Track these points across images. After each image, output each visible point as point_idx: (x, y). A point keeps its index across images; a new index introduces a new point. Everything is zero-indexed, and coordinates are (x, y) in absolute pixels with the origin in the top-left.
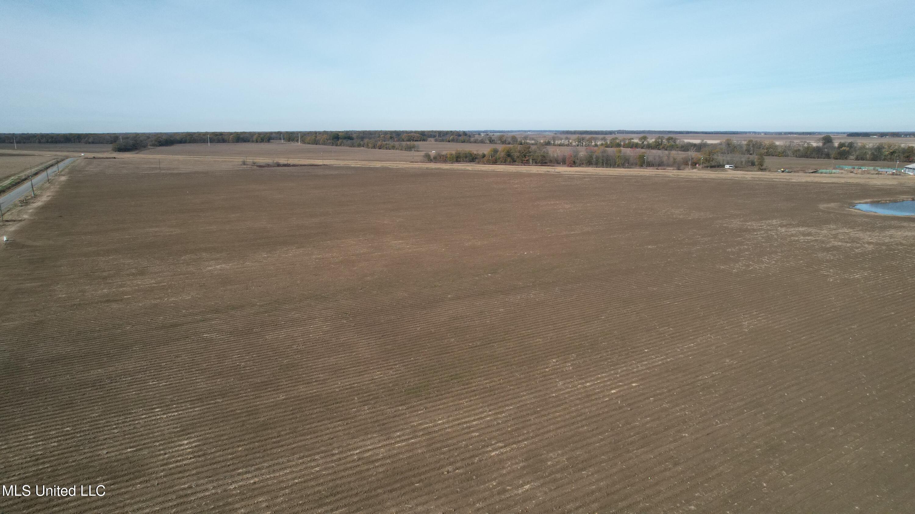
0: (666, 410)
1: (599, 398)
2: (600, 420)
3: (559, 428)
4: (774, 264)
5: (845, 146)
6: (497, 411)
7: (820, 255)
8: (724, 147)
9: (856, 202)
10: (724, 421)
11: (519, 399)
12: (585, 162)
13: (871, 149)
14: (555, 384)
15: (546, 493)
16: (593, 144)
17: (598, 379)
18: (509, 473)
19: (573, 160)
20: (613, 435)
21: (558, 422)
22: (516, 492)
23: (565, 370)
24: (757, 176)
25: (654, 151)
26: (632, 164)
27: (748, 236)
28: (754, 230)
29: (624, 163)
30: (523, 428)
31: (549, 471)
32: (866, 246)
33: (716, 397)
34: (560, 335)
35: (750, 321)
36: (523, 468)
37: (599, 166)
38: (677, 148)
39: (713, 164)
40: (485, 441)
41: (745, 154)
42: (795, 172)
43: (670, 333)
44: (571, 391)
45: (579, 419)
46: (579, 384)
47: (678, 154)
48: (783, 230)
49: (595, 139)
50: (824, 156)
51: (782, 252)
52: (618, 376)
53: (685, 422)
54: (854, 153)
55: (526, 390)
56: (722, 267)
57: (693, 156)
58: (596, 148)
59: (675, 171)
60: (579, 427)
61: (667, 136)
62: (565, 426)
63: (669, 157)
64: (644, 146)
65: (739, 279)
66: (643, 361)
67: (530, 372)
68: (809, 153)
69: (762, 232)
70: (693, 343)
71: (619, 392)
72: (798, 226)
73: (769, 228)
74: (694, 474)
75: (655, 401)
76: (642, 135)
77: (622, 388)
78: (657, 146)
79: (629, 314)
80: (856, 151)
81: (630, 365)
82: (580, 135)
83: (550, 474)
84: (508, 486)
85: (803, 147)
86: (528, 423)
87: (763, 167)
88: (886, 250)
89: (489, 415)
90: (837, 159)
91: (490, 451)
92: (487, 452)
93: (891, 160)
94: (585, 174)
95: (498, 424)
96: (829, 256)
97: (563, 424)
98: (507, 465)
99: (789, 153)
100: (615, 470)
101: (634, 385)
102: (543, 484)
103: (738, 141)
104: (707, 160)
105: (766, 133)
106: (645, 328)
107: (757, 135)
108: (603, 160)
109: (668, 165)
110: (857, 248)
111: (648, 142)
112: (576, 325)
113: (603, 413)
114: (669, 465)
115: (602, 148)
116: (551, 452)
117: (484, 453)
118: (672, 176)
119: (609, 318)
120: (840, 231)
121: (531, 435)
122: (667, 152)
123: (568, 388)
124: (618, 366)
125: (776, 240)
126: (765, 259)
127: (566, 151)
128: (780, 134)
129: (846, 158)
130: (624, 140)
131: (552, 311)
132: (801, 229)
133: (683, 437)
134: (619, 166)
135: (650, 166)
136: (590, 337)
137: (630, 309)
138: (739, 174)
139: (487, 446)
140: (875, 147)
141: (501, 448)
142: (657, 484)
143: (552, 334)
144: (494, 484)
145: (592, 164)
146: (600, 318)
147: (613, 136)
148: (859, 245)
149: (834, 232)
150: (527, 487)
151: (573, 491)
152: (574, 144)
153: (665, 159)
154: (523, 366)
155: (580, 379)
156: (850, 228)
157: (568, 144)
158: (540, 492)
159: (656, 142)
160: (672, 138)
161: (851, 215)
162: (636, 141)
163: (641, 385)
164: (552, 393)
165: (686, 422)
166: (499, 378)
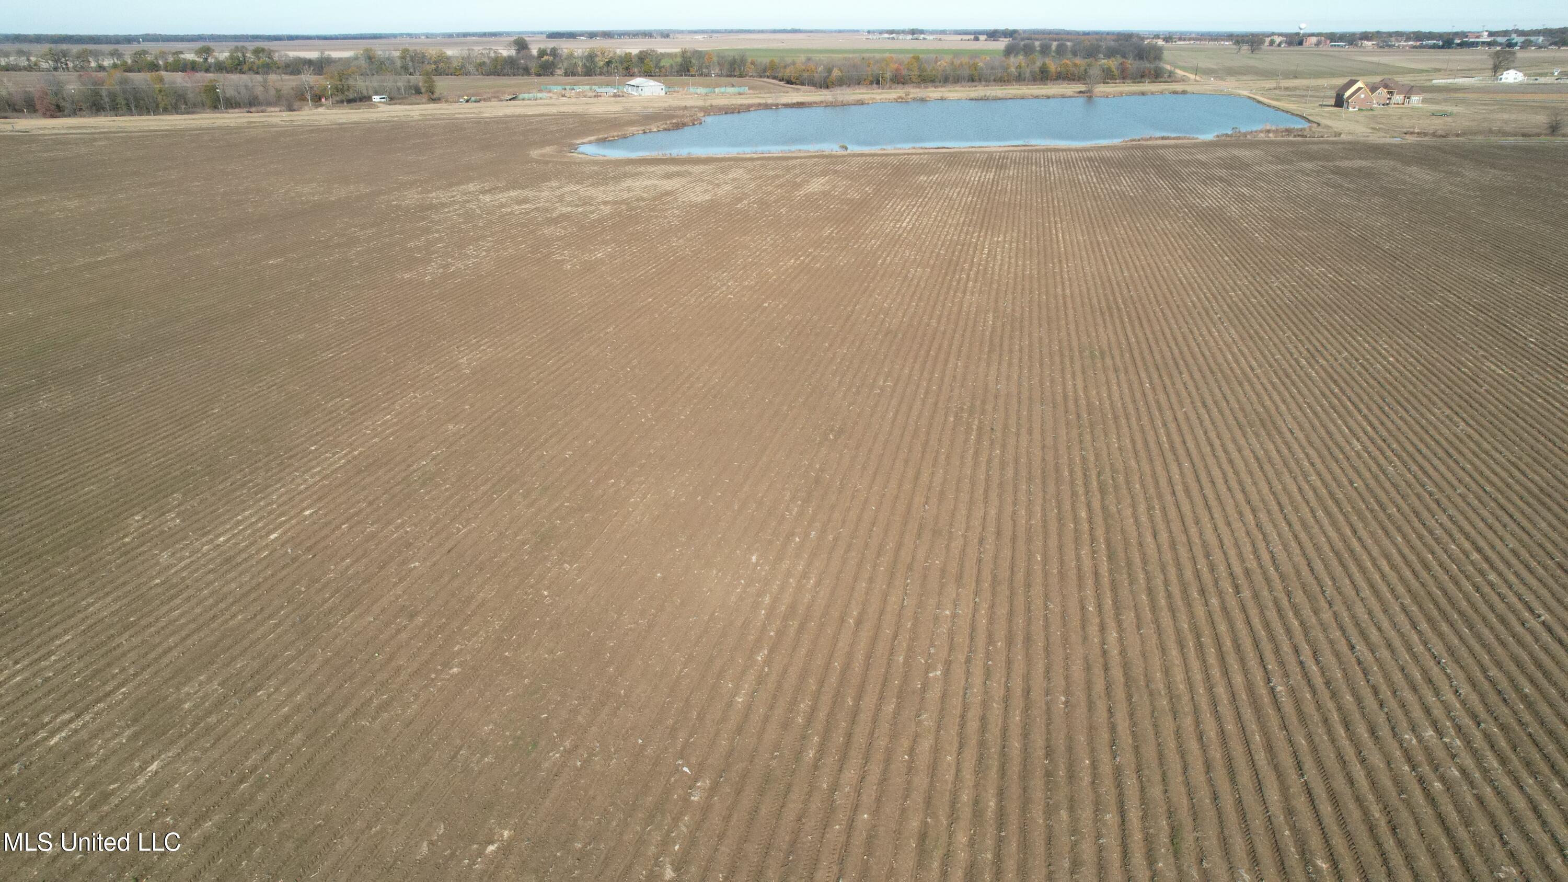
0: (373, 536)
1: (251, 556)
2: (263, 594)
3: (188, 636)
4: (485, 257)
5: (547, 55)
6: (36, 656)
7: (547, 231)
8: (363, 62)
9: (578, 142)
10: (468, 521)
11: (81, 616)
12: (84, 106)
13: (582, 58)
14: (154, 561)
15: (196, 760)
16: (93, 64)
17: (239, 523)
18: (104, 760)
19: (54, 102)
20: (294, 610)
21: (182, 627)
22: (133, 787)
23: (166, 529)
24: (429, 112)
25: (234, 77)
26: (195, 105)
27: (435, 217)
28: (443, 205)
29: (176, 104)
30: (109, 665)
31: (190, 719)
32: (602, 207)
33: (446, 490)
34: (135, 466)
35: (470, 356)
36: (135, 737)
37: (120, 112)
38: (279, 68)
39: (351, 95)
40: (25, 724)
41: (400, 74)
42: (485, 100)
43: (347, 406)
44: (192, 562)
45: (222, 605)
46: (204, 545)
47: (282, 80)
48: (487, 198)
49: (96, 54)
50: (521, 71)
51: (492, 235)
52: (274, 506)
53: (409, 545)
54: (561, 65)
55: (92, 593)
56: (406, 276)
57: (312, 84)
58: (102, 74)
59: (285, 114)
60: (226, 621)
61: (251, 46)
62: (199, 629)
63: (265, 85)
64: (210, 67)
65: (437, 291)
66: (313, 467)
67: (90, 555)
68: (499, 67)
69: (457, 207)
70: (389, 414)
71: (285, 532)
72: (507, 188)
73: (465, 198)
74: (444, 620)
75: (351, 528)
76: (199, 45)
77: (287, 526)
78: (237, 65)
79: (265, 392)
80: (562, 61)
81: (291, 482)
82: (53, 46)
83: (195, 725)
84: (110, 784)
85: (489, 57)
86: (119, 651)
87: (436, 96)
88: (627, 211)
89: (18, 672)
90: (540, 75)
91: (45, 739)
92: (37, 744)
93: (609, 74)
94: (93, 131)
95: (48, 679)
96: (560, 232)
97: (193, 626)
98: (96, 747)
99: (471, 68)
100: (314, 667)
101: (307, 513)
102: (186, 747)
103: (384, 51)
104: (339, 90)
105: (427, 36)
106: (301, 409)
107: (414, 40)
108: (126, 99)
109: (269, 104)
110: (592, 213)
111: (216, 58)
112: (164, 438)
113: (266, 579)
114: (404, 621)
115: (118, 75)
116: (184, 684)
117: (30, 748)
118: (280, 123)
119: (228, 409)
120: (566, 189)
121: (132, 671)
122: (259, 78)
123: (182, 559)
124: (270, 490)
125: (480, 216)
126: (470, 250)
127: (33, 83)
128: (450, 36)
129: (552, 74)
130: (163, 54)
131: (102, 424)
132: (513, 194)
133: (411, 570)
134: (166, 111)
135: (232, 108)
136: (199, 454)
137: (264, 383)
138: (398, 111)
139: (34, 733)
140: (586, 54)
141: (71, 721)
142: (391, 659)
143: (116, 470)
144: (77, 794)
145: (104, 109)
146: (210, 413)
147: (135, 47)
148: (593, 207)
149: (558, 193)
150: (154, 767)
151: (249, 732)
152: (44, 65)
153: (259, 91)
154: (68, 549)
155: (204, 535)
156: (577, 183)
157: (30, 66)
158: (185, 762)
159: (231, 57)
160: (263, 50)
161: (575, 163)
162: (190, 56)
163: (319, 509)
164: (152, 578)
165: (411, 544)
166: (17, 591)
